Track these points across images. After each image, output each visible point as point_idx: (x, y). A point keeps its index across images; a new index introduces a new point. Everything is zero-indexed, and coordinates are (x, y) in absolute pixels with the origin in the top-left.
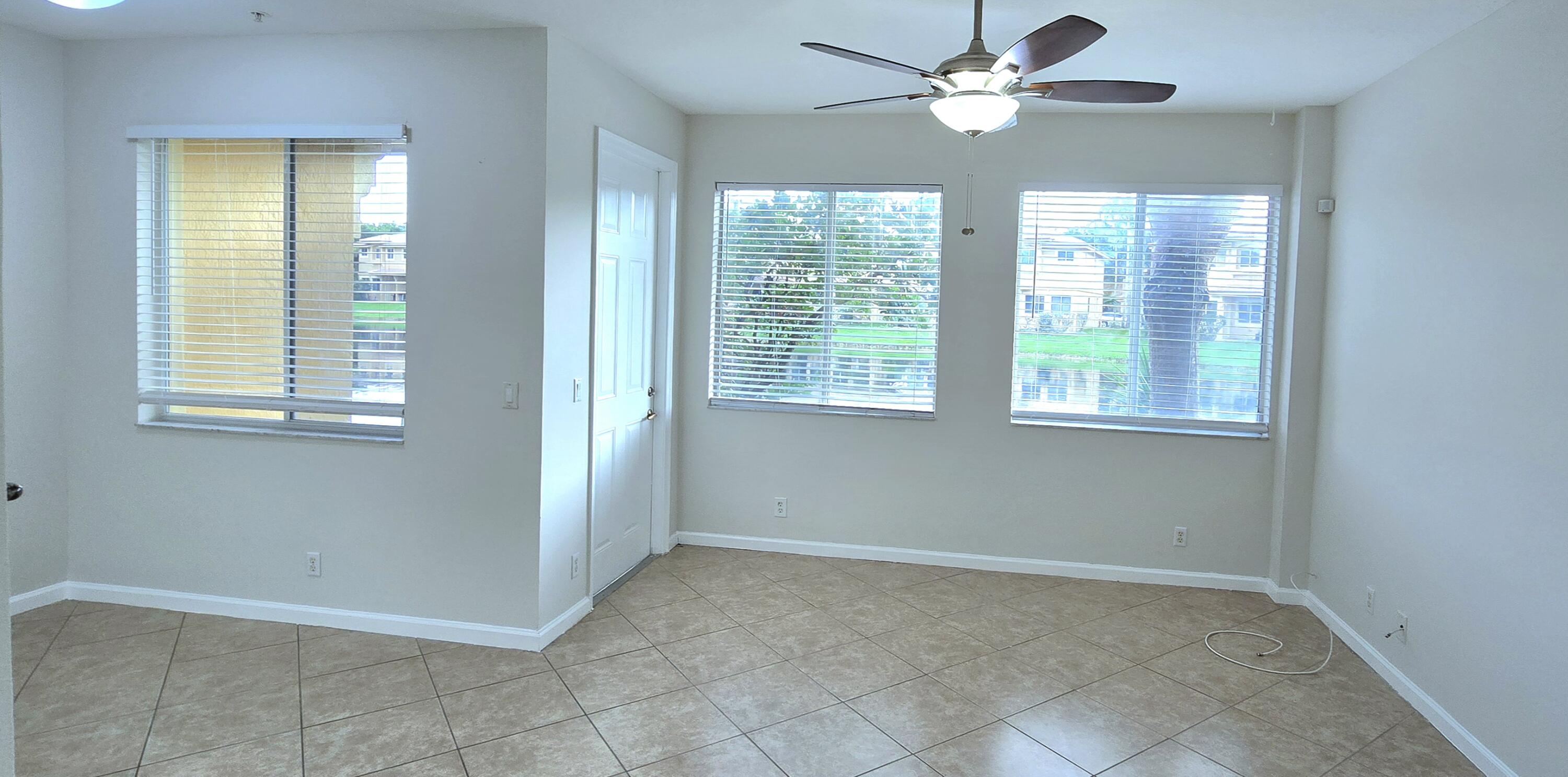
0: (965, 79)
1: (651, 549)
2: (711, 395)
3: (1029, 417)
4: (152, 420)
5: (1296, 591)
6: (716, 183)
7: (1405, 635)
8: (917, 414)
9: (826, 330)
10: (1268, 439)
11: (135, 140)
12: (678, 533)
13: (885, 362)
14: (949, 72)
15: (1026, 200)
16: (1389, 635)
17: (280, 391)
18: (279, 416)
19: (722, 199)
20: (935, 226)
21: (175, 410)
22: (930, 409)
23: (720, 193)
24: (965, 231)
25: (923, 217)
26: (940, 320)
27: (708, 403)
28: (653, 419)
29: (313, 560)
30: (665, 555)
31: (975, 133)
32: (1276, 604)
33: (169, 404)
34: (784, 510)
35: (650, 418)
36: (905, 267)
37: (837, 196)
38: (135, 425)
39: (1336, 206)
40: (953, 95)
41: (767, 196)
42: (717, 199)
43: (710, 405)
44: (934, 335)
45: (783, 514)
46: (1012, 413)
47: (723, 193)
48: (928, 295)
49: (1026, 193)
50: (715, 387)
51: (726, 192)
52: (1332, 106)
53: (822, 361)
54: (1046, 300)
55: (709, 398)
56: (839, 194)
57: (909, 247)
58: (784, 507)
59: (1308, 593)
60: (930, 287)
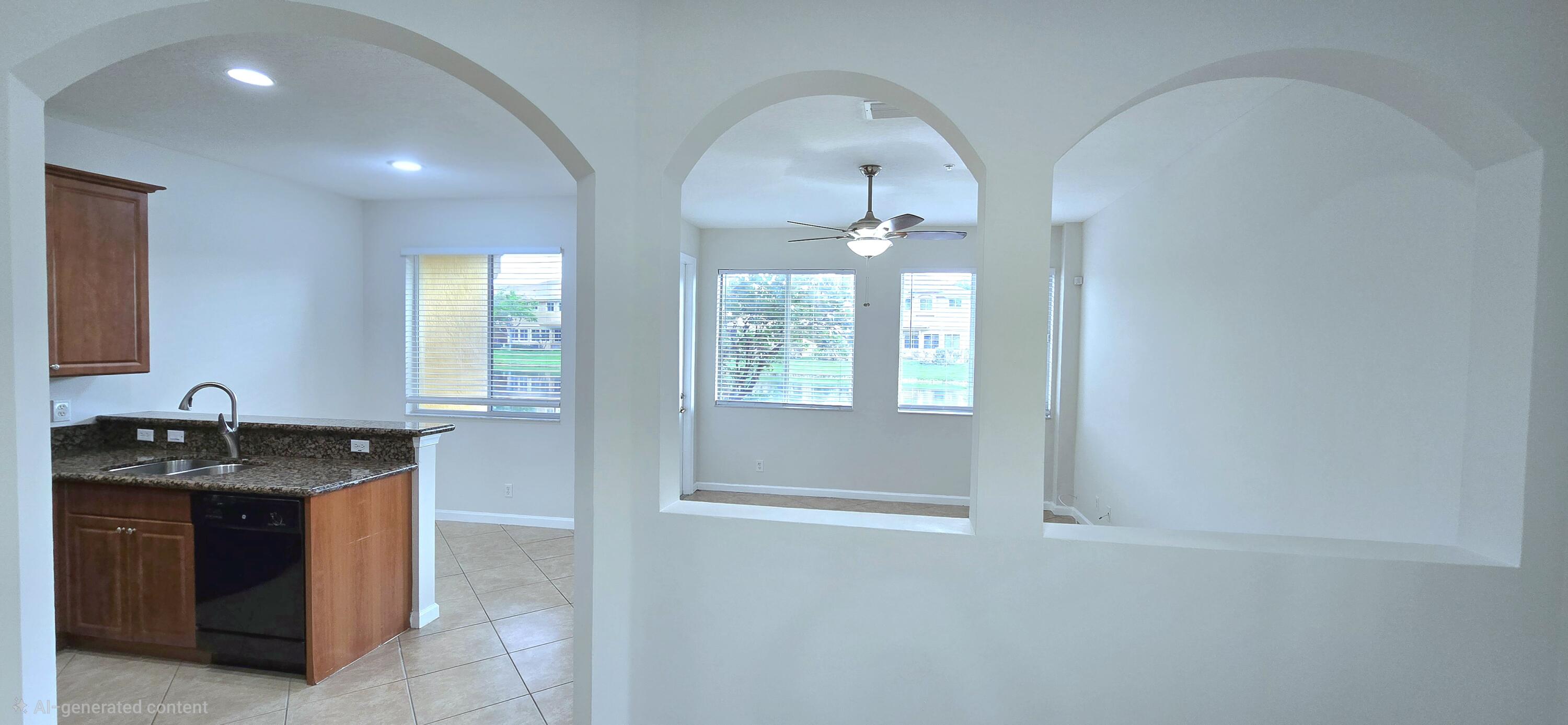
0: (864, 232)
1: (683, 491)
2: (716, 399)
3: (909, 408)
4: (411, 413)
5: (1066, 508)
6: (718, 270)
7: (1109, 517)
8: (842, 408)
9: (786, 358)
10: (1050, 418)
11: (405, 256)
12: (697, 483)
13: (815, 389)
14: (856, 229)
15: (906, 278)
16: (1101, 518)
17: (485, 394)
18: (484, 409)
19: (722, 280)
20: (852, 292)
21: (422, 406)
22: (850, 404)
23: (720, 276)
24: (865, 305)
25: (843, 287)
26: (855, 350)
27: (714, 403)
28: (684, 412)
29: (508, 488)
30: (691, 495)
31: (869, 257)
32: (1055, 515)
33: (419, 403)
34: (762, 468)
35: (682, 411)
36: (833, 319)
37: (791, 277)
38: (405, 415)
39: (1084, 281)
40: (859, 239)
41: (746, 277)
42: (719, 279)
43: (716, 404)
44: (851, 365)
45: (762, 470)
46: (899, 406)
47: (722, 276)
48: (847, 336)
49: (905, 274)
50: (719, 394)
51: (724, 275)
52: (1080, 223)
53: (784, 377)
54: (940, 338)
55: (715, 400)
56: (793, 276)
57: (835, 306)
58: (762, 466)
59: (1073, 508)
60: (848, 331)
